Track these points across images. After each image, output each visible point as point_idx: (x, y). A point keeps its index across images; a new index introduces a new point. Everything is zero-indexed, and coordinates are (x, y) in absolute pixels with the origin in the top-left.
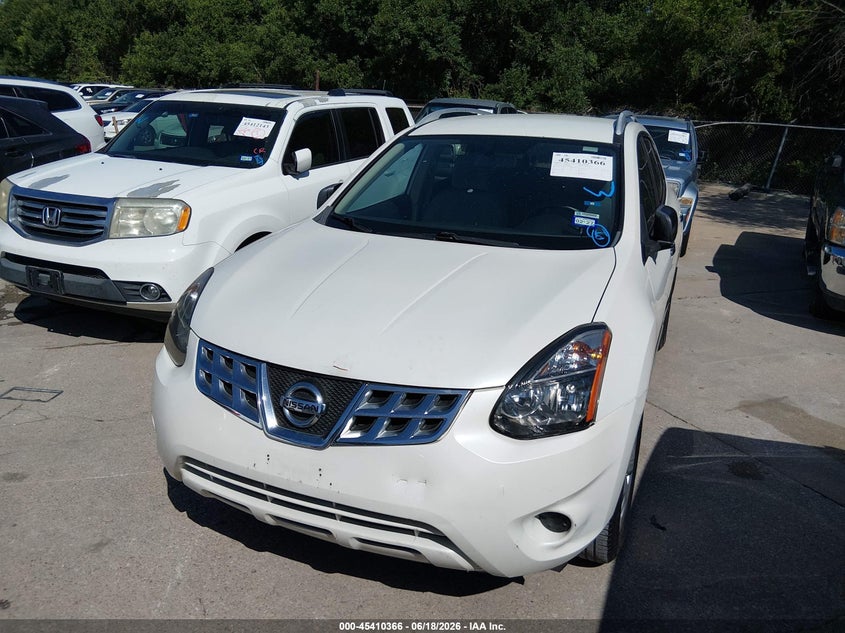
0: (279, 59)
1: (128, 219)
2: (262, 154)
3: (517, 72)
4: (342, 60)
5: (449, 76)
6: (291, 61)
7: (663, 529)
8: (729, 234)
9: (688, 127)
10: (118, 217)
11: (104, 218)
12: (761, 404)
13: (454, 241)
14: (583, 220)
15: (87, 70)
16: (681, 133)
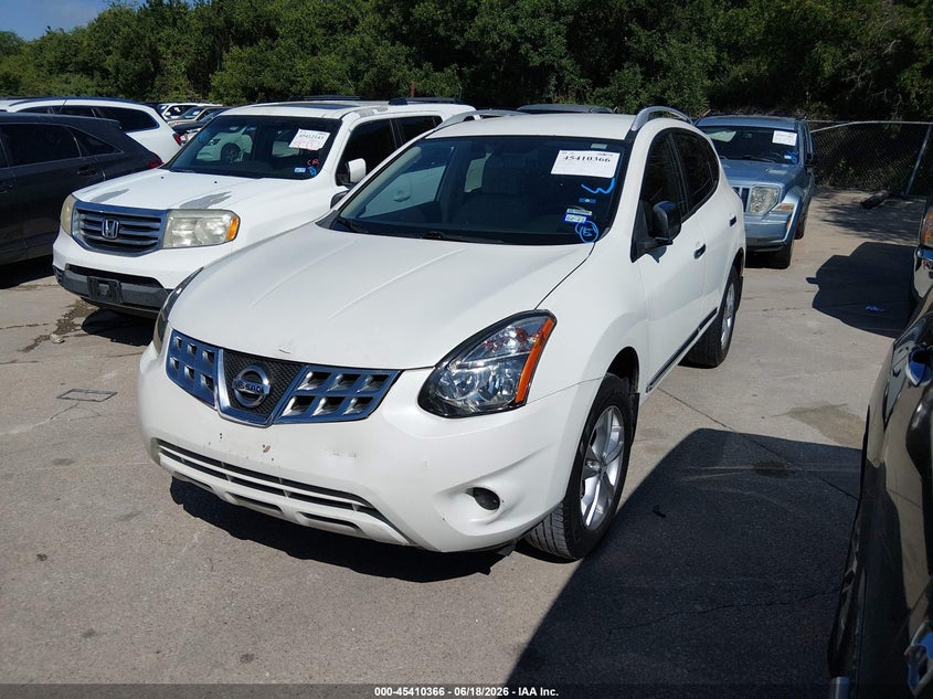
0: (375, 70)
1: (180, 230)
2: (315, 166)
3: (630, 74)
4: (439, 68)
5: (553, 81)
6: (386, 72)
7: (663, 516)
8: (847, 243)
9: (796, 126)
10: (172, 228)
11: (158, 230)
12: (814, 411)
13: (442, 239)
14: (575, 217)
15: (177, 89)
16: (788, 133)
